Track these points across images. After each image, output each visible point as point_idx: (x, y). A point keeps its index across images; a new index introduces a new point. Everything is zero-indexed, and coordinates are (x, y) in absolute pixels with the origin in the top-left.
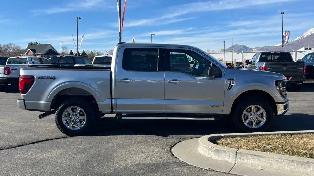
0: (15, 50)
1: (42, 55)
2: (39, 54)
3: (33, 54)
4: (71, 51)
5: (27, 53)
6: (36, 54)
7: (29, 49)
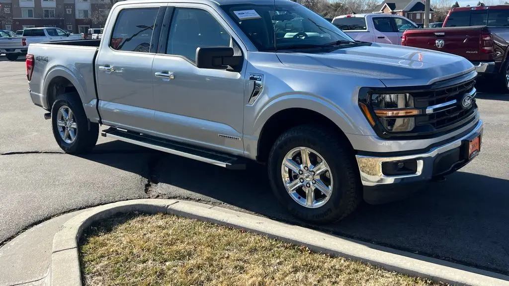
0: (369, 6)
1: (404, 12)
2: (400, 10)
3: (391, 11)
4: (457, 3)
5: (382, 10)
6: (395, 11)
7: (386, 4)
